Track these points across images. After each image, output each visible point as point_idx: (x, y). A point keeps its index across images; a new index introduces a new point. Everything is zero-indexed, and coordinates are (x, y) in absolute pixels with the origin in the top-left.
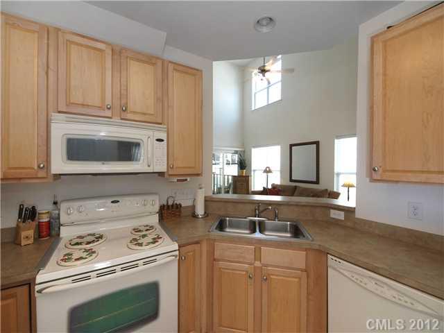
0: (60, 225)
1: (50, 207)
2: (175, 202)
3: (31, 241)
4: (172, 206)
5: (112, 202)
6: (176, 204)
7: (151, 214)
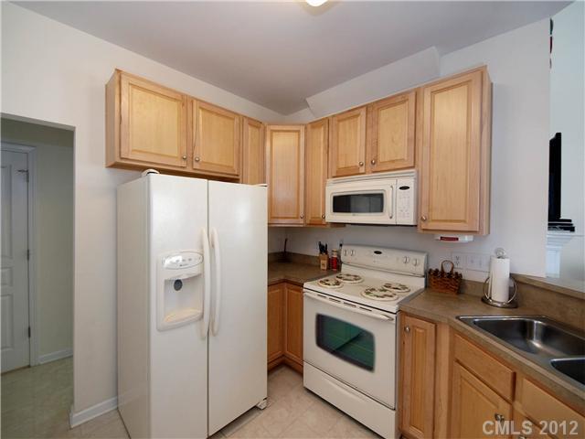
0: (341, 263)
1: (337, 247)
2: (455, 271)
3: (326, 268)
4: (450, 274)
5: (376, 252)
6: (457, 273)
7: (414, 275)
